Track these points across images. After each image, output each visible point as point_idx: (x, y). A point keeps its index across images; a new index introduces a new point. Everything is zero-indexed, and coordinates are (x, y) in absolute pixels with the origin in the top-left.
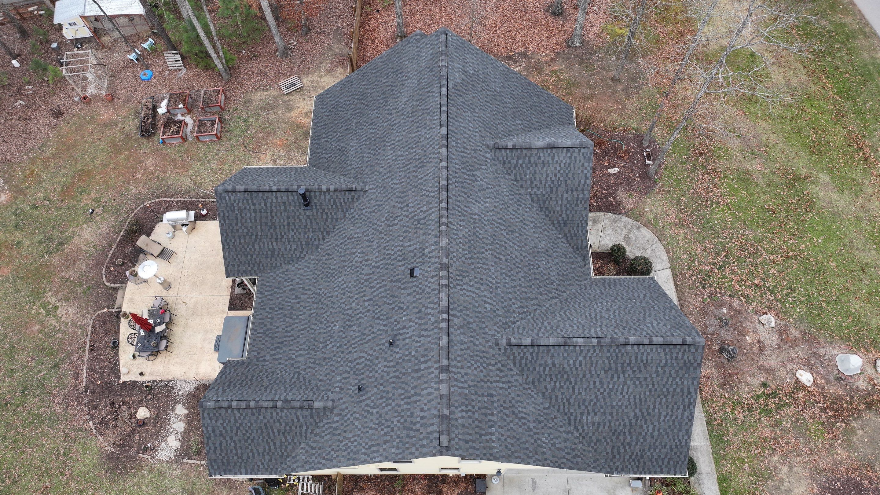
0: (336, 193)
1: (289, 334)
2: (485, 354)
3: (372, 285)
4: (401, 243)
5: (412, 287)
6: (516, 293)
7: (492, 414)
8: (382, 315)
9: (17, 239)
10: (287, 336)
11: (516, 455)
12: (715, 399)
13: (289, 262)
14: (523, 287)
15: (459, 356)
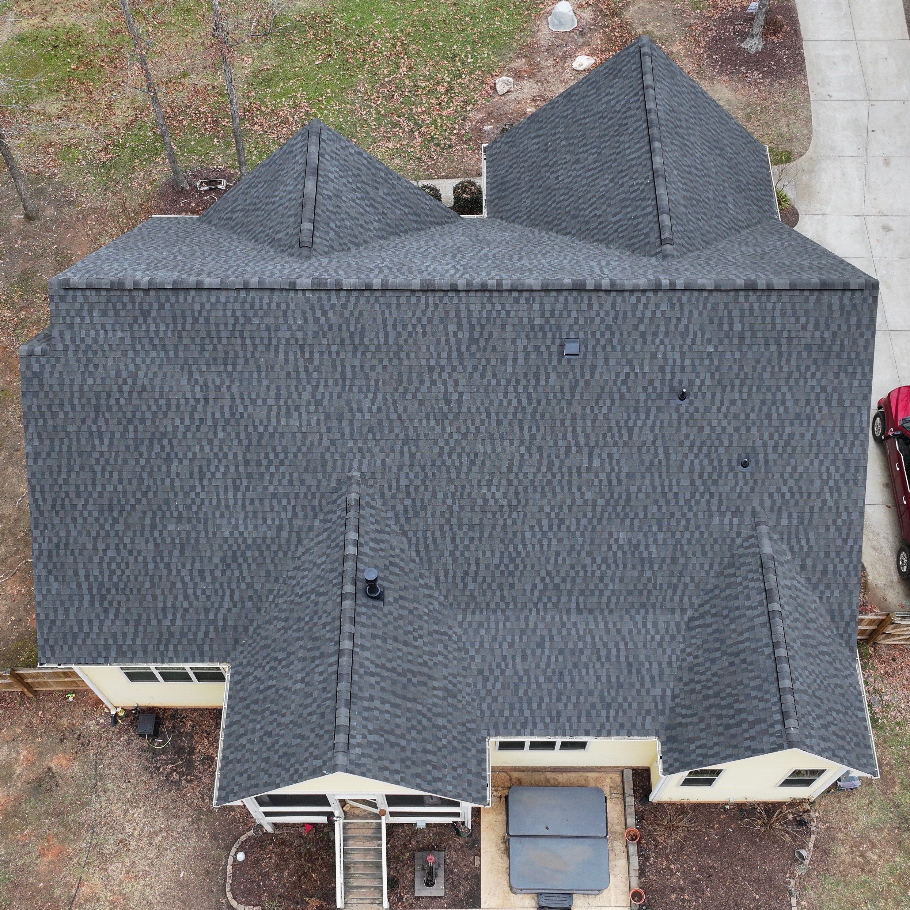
3: (563, 451)
4: (503, 382)
5: (595, 354)
8: (626, 422)
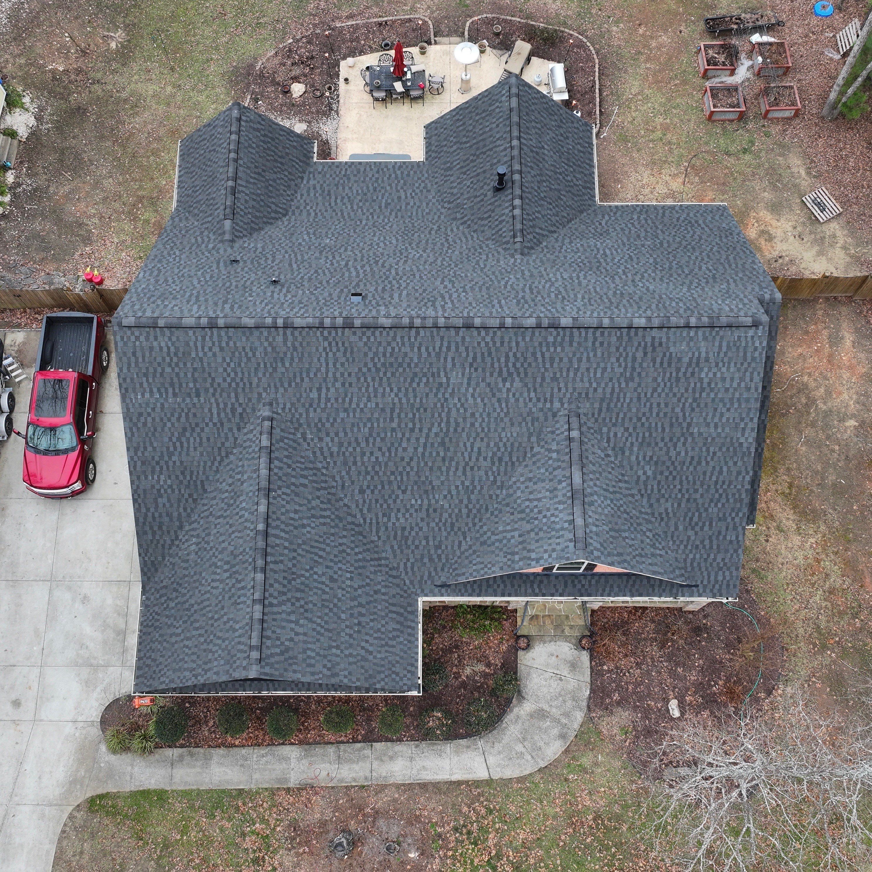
0: (511, 220)
5: (339, 296)
7: (175, 395)
10: (336, 199)
11: (135, 430)
13: (439, 191)
15: (235, 343)
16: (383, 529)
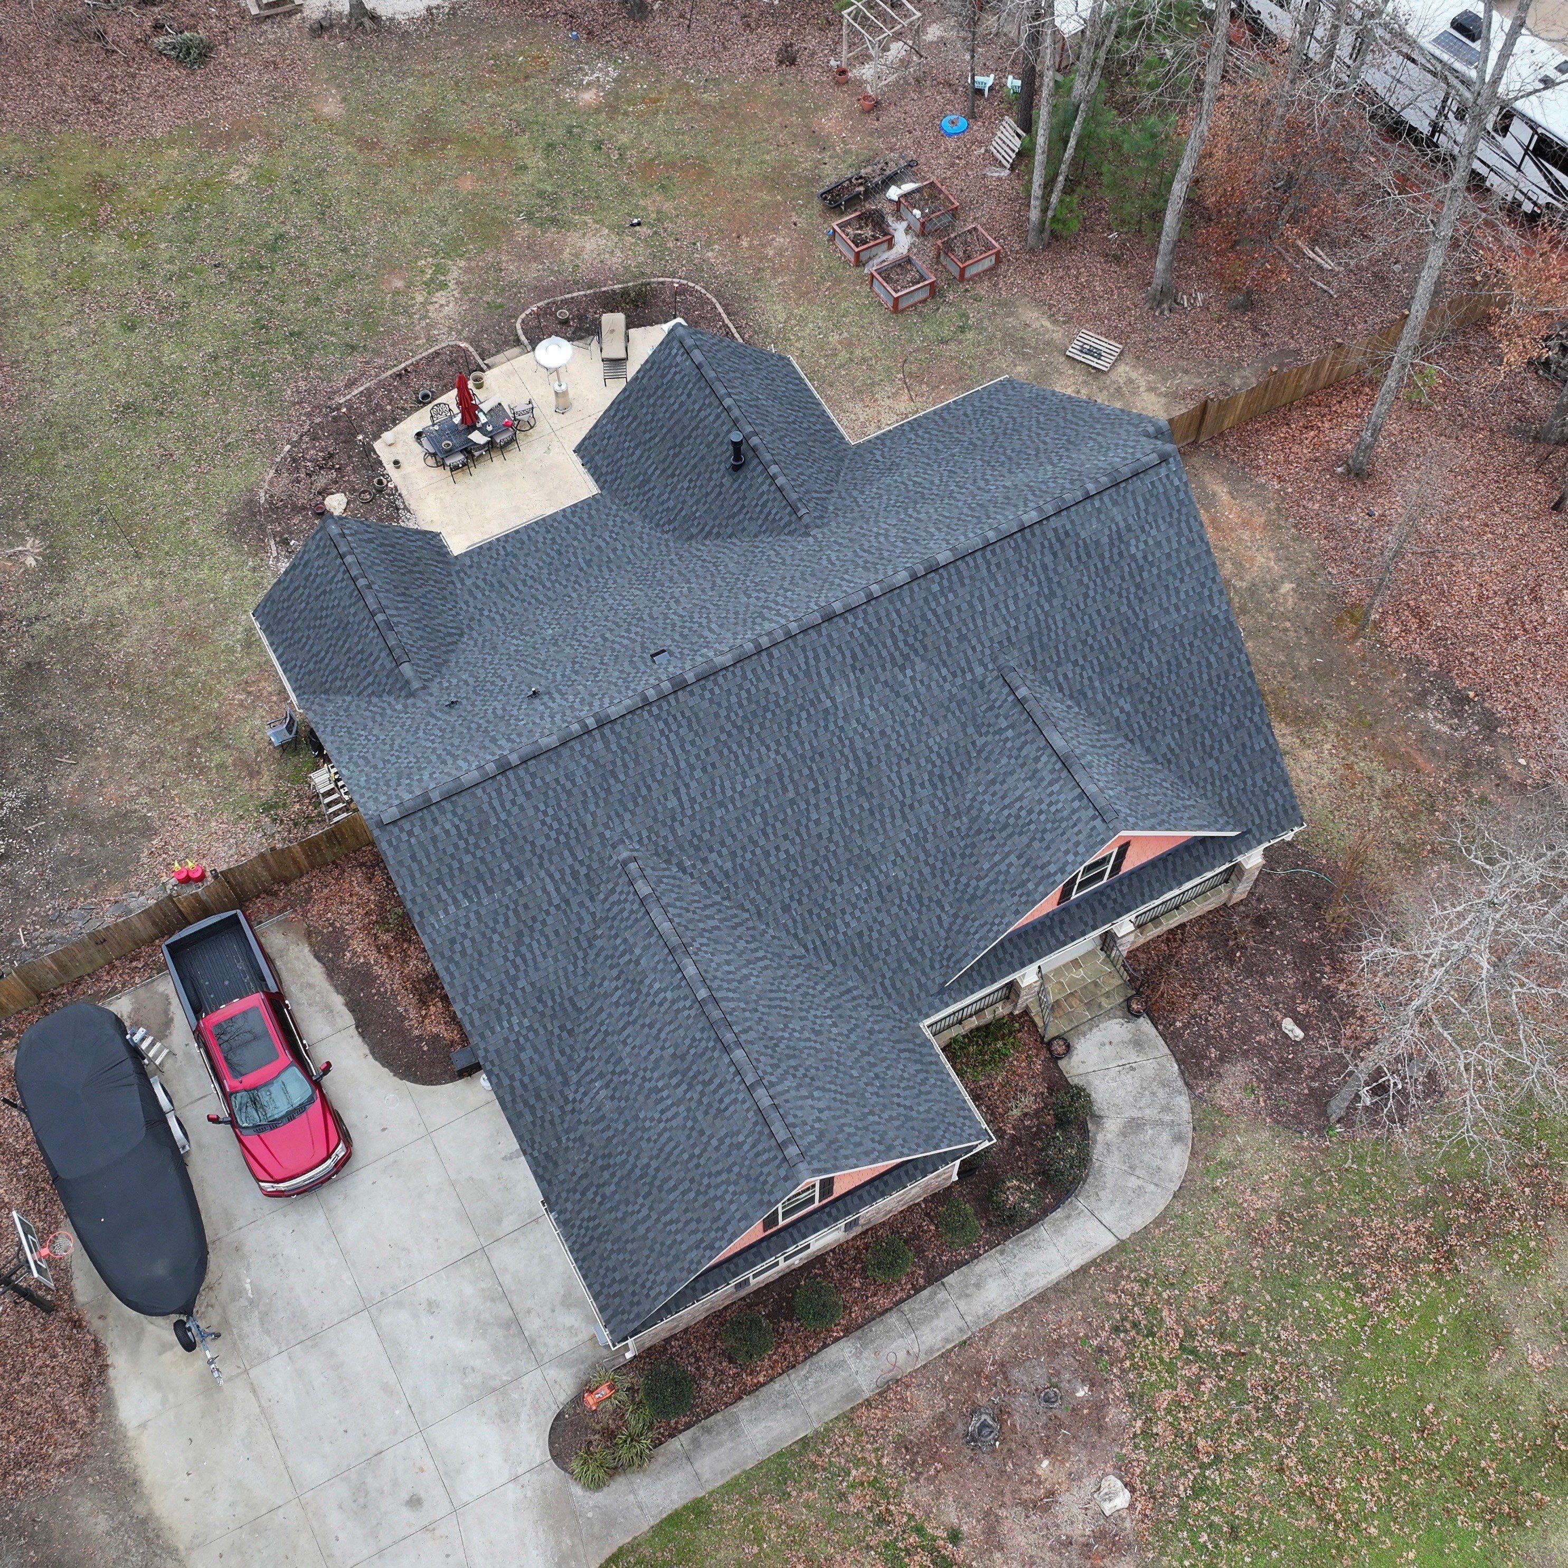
0: (778, 494)
1: (521, 587)
2: (581, 831)
3: (634, 628)
4: (715, 620)
5: (635, 667)
6: (744, 849)
7: (489, 891)
8: (581, 663)
9: (528, 162)
10: (515, 586)
12: (865, 1438)
13: (646, 516)
14: (768, 861)
15: (542, 779)
16: (834, 948)
